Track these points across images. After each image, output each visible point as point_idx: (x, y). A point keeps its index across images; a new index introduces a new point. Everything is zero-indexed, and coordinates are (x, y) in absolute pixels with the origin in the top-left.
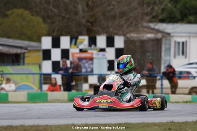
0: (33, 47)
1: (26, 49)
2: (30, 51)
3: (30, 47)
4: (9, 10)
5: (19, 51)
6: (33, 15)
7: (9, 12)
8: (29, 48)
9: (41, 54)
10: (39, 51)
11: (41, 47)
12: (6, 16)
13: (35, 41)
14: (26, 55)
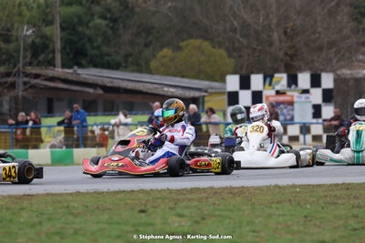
0: (216, 88)
1: (206, 91)
2: (211, 94)
3: (212, 88)
4: (183, 40)
5: (197, 94)
6: (214, 47)
7: (183, 44)
8: (210, 90)
9: (226, 97)
10: (223, 93)
11: (225, 88)
12: (179, 48)
13: (217, 81)
14: (206, 99)
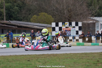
3: (48, 26)
4: (40, 13)
6: (48, 15)
7: (40, 14)
8: (47, 27)
9: (52, 29)
10: (51, 28)
11: (52, 26)
12: (39, 15)
13: (49, 24)
